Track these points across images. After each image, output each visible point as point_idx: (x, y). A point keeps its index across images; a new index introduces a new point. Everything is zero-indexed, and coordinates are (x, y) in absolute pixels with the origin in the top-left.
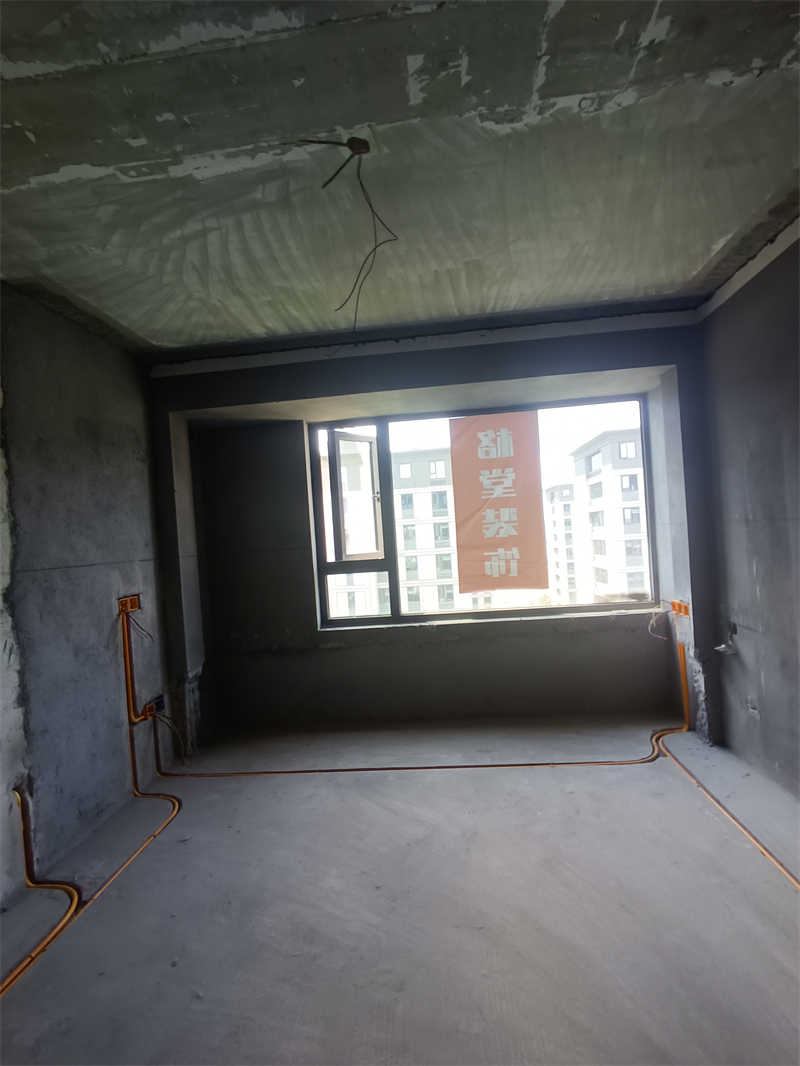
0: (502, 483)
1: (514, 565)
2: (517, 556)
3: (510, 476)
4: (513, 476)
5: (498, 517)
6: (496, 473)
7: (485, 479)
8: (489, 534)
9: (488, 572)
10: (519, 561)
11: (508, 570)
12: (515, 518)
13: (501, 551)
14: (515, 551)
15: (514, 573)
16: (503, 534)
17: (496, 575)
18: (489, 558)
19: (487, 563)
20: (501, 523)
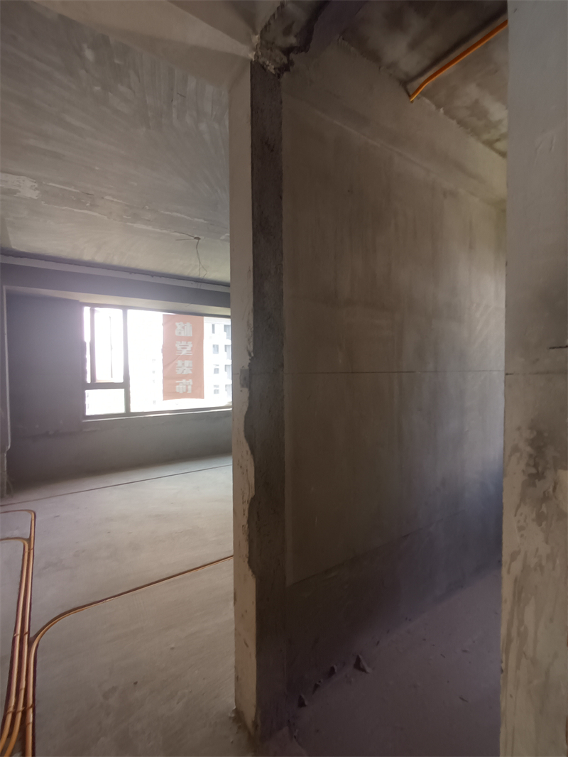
0: (186, 348)
1: (190, 387)
2: (191, 383)
3: (190, 346)
4: (191, 346)
5: (183, 364)
6: (184, 343)
7: (178, 346)
8: (179, 372)
9: (177, 391)
10: (192, 386)
11: (187, 390)
12: (191, 365)
13: (184, 381)
14: (190, 381)
15: (190, 392)
16: (185, 373)
17: (181, 392)
18: (178, 384)
19: (177, 386)
20: (185, 367)
